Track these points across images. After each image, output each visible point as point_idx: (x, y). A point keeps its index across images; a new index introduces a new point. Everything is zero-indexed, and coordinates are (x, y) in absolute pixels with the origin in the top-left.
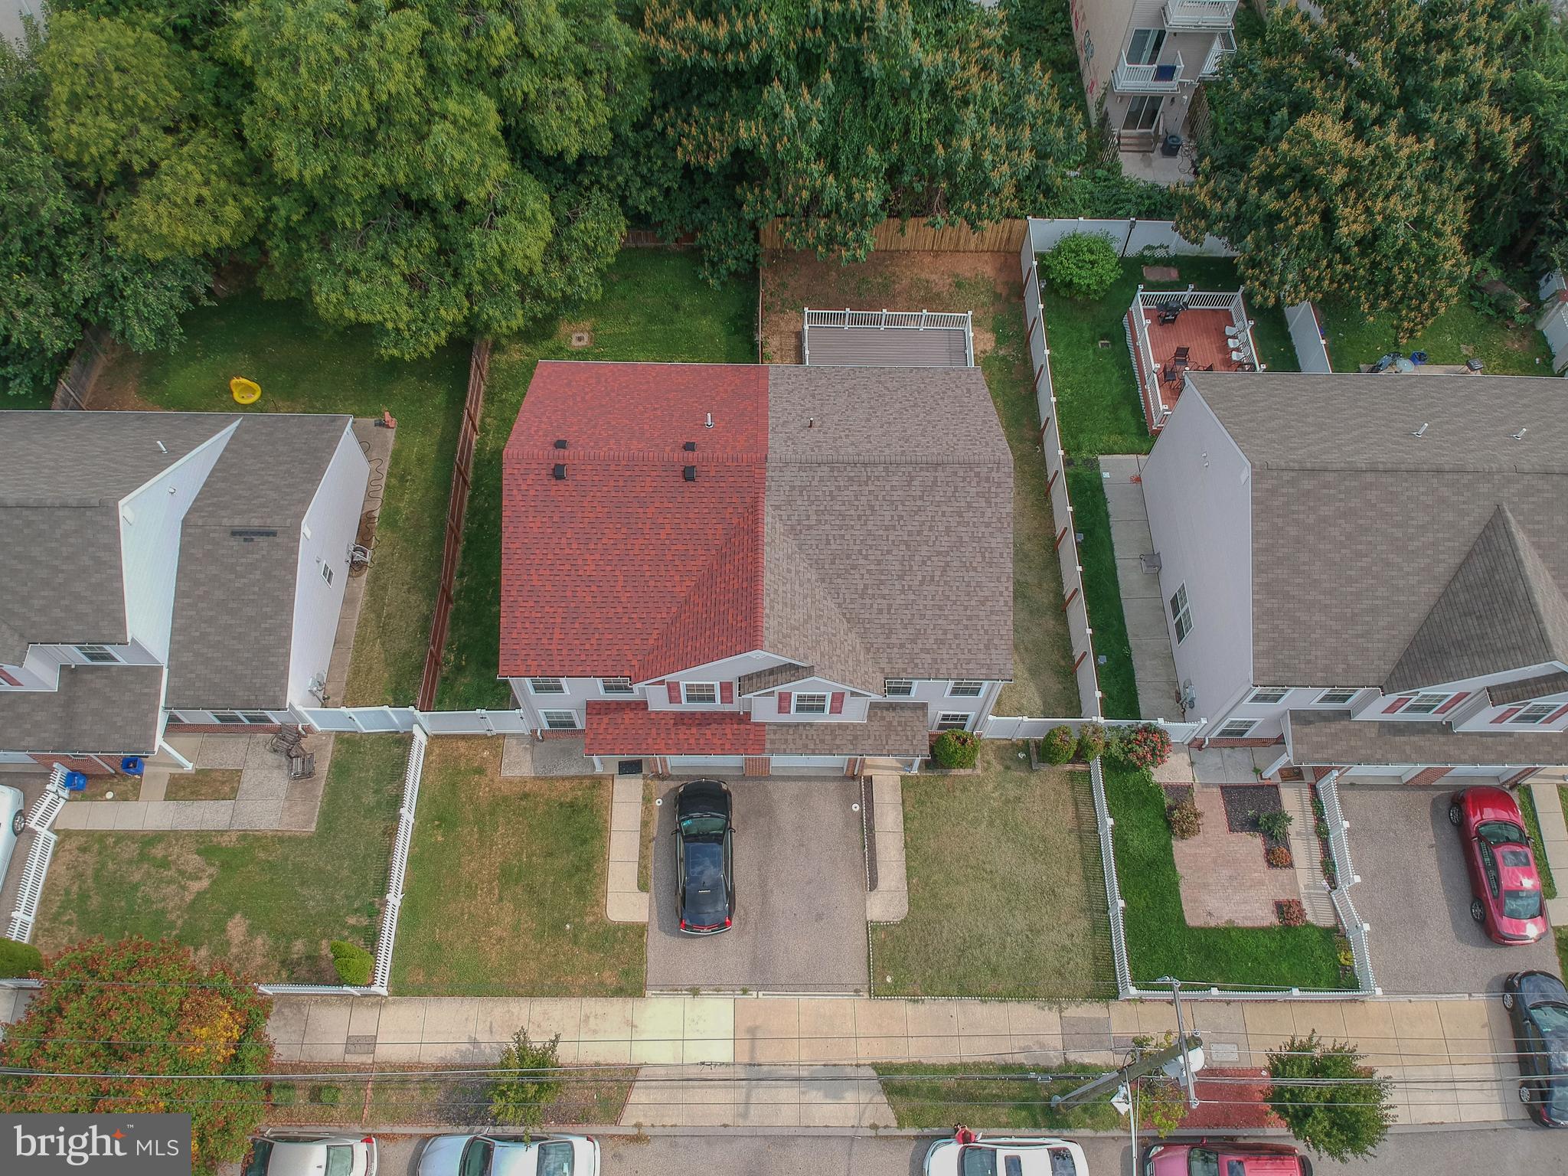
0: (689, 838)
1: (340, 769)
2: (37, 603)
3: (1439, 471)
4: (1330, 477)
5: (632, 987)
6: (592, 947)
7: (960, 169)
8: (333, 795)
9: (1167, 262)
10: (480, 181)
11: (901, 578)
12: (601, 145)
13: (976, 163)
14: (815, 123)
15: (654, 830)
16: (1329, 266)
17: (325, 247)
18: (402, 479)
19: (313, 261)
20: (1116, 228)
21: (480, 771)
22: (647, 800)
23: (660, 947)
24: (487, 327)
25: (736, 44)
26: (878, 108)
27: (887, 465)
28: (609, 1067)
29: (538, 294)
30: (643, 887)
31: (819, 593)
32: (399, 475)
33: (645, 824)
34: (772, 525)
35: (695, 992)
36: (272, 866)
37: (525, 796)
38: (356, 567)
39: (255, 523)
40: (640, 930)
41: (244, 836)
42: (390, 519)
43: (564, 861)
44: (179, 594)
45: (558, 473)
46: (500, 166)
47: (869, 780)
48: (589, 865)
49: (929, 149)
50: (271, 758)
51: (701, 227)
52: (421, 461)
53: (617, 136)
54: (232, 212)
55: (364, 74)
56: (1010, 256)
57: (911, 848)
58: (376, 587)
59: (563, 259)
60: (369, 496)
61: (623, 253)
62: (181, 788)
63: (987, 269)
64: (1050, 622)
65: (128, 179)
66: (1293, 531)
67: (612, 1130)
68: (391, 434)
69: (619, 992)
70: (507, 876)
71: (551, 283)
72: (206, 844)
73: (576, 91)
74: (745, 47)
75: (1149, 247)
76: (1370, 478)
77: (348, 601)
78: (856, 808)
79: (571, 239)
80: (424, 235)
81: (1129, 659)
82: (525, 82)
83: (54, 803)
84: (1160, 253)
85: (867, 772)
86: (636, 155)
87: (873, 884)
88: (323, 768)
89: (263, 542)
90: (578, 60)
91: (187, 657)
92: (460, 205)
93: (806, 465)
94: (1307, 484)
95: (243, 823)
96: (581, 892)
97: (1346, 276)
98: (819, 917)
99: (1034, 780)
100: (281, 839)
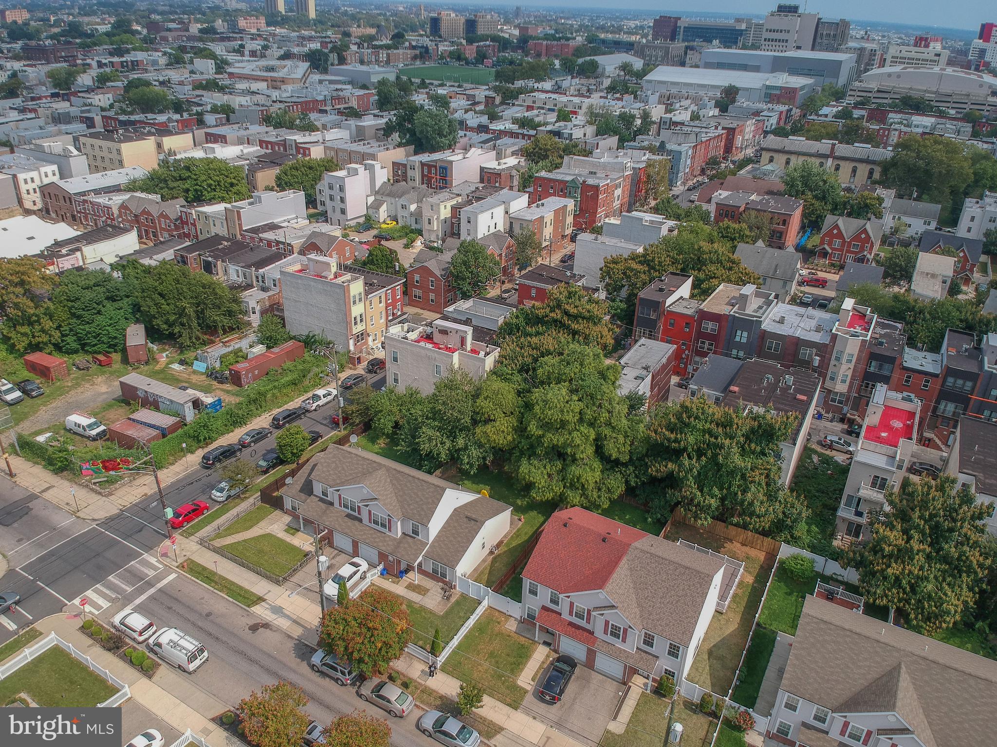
0: (556, 669)
1: (458, 603)
2: (412, 507)
3: (878, 641)
4: (833, 627)
5: (514, 705)
6: (508, 688)
7: (746, 503)
8: (452, 609)
9: (841, 583)
10: (582, 452)
11: (661, 598)
12: (625, 458)
13: (751, 504)
14: (695, 470)
15: (545, 666)
16: (898, 593)
17: (529, 459)
18: (518, 536)
19: (524, 461)
20: (820, 560)
21: (499, 623)
22: (548, 656)
23: (529, 700)
24: (566, 498)
25: (676, 441)
26: (721, 476)
27: (670, 561)
28: (494, 724)
29: (587, 497)
30: (533, 680)
31: (631, 591)
32: (517, 535)
33: (543, 663)
34: (624, 562)
35: (534, 718)
36: (425, 618)
37: (509, 636)
38: (491, 553)
39: (474, 516)
40: (526, 692)
41: (421, 606)
42: (507, 544)
43: (512, 660)
44: (444, 527)
45: (565, 525)
46: (590, 450)
47: (630, 687)
48: (519, 664)
49: (736, 494)
50: (440, 590)
51: (652, 500)
52: (526, 534)
53: (631, 459)
54: (509, 438)
55: (562, 411)
56: (771, 556)
57: (634, 715)
58: (494, 560)
59: (599, 489)
60: (505, 536)
61: (621, 496)
62: (411, 587)
63: (762, 556)
64: (729, 674)
65: (488, 421)
66: (812, 640)
67: (486, 741)
68: (521, 523)
69: (509, 705)
70: (491, 655)
71: (592, 496)
72: (410, 604)
73: (621, 439)
74: (679, 443)
75: (835, 574)
76: (848, 633)
77: (484, 561)
78: (620, 693)
79: (604, 484)
80: (559, 464)
81: (756, 698)
82: (607, 431)
83: (375, 574)
84: (840, 578)
85: (630, 684)
86: (636, 467)
87: (615, 718)
88: (453, 600)
89: (473, 522)
90: (626, 432)
91: (436, 544)
92: (574, 460)
93: (642, 551)
94: (822, 626)
95: (422, 603)
96: (512, 671)
97: (906, 601)
98: (589, 719)
99: (695, 716)
100: (431, 612)
